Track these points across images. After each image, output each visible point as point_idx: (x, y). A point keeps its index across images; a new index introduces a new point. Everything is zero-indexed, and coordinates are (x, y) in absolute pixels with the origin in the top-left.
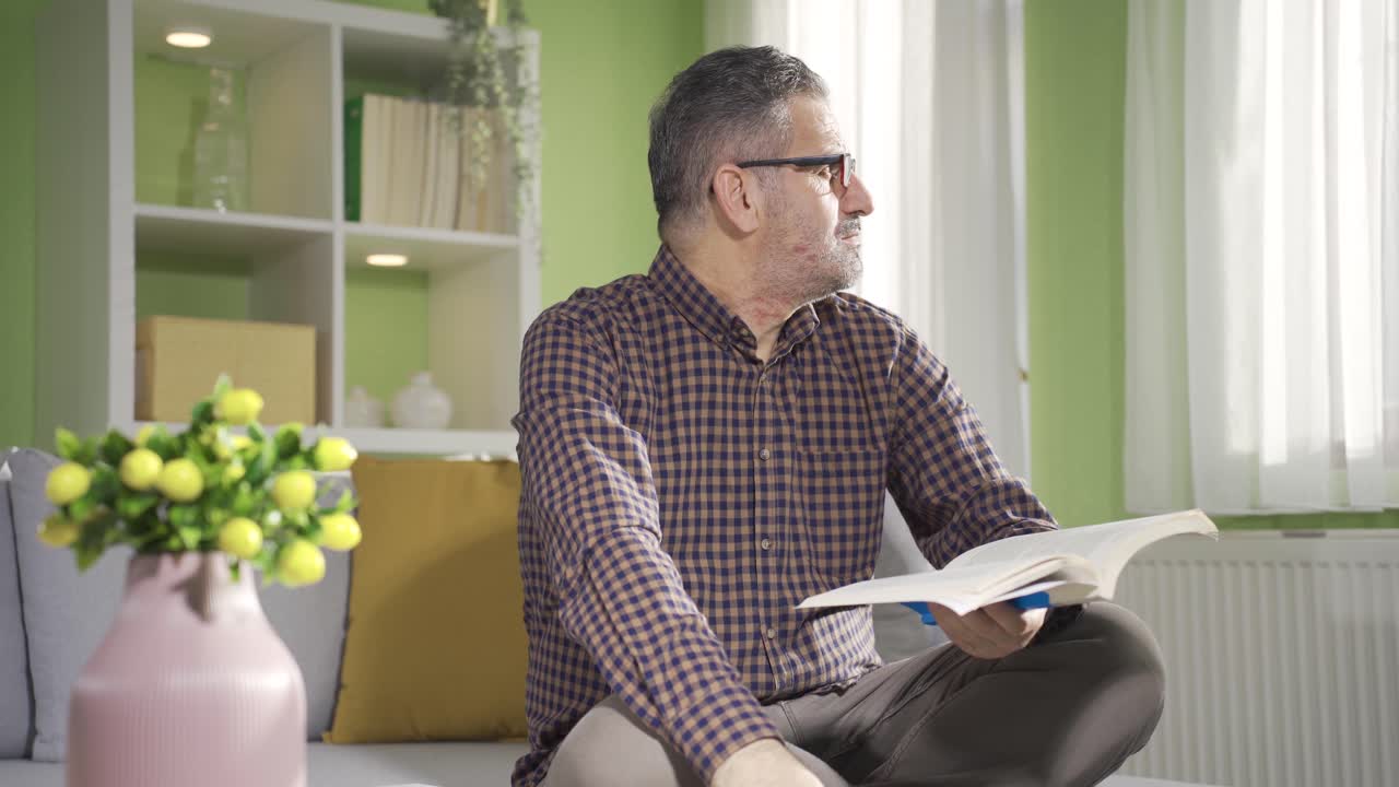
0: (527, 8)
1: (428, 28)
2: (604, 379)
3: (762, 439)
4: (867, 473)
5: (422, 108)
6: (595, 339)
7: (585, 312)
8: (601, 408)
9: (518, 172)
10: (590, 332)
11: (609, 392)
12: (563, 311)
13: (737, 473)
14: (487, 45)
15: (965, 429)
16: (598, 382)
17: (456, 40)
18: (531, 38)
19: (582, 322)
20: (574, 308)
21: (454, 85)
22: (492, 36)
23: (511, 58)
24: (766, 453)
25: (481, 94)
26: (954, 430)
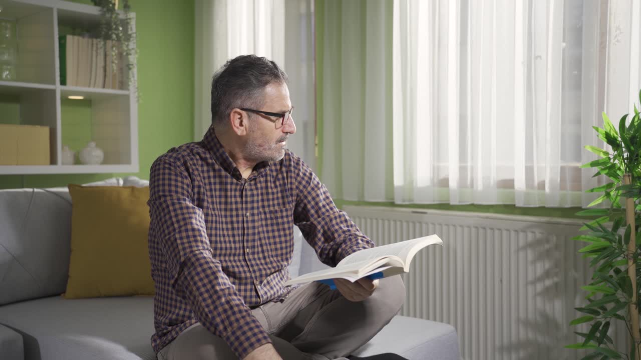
0: (130, 3)
1: (92, 10)
2: (185, 187)
3: (246, 209)
4: (287, 216)
5: (90, 40)
6: (181, 170)
7: (175, 158)
8: (185, 200)
9: (129, 67)
10: (179, 167)
11: (188, 192)
12: (166, 158)
13: (238, 222)
14: (116, 17)
15: (322, 194)
16: (183, 188)
17: (103, 15)
18: (132, 15)
19: (175, 163)
20: (171, 157)
21: (103, 33)
22: (118, 14)
23: (125, 23)
24: (248, 214)
25: (114, 36)
26: (318, 195)
